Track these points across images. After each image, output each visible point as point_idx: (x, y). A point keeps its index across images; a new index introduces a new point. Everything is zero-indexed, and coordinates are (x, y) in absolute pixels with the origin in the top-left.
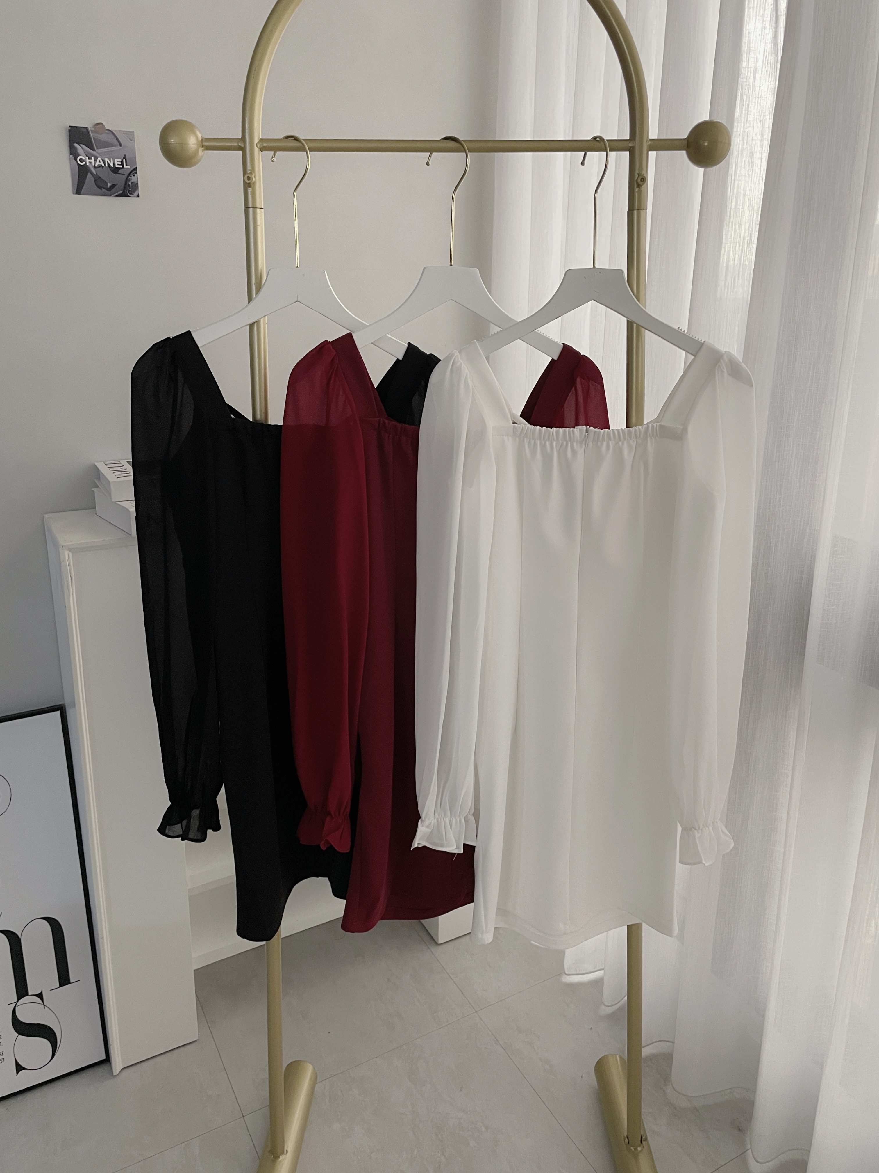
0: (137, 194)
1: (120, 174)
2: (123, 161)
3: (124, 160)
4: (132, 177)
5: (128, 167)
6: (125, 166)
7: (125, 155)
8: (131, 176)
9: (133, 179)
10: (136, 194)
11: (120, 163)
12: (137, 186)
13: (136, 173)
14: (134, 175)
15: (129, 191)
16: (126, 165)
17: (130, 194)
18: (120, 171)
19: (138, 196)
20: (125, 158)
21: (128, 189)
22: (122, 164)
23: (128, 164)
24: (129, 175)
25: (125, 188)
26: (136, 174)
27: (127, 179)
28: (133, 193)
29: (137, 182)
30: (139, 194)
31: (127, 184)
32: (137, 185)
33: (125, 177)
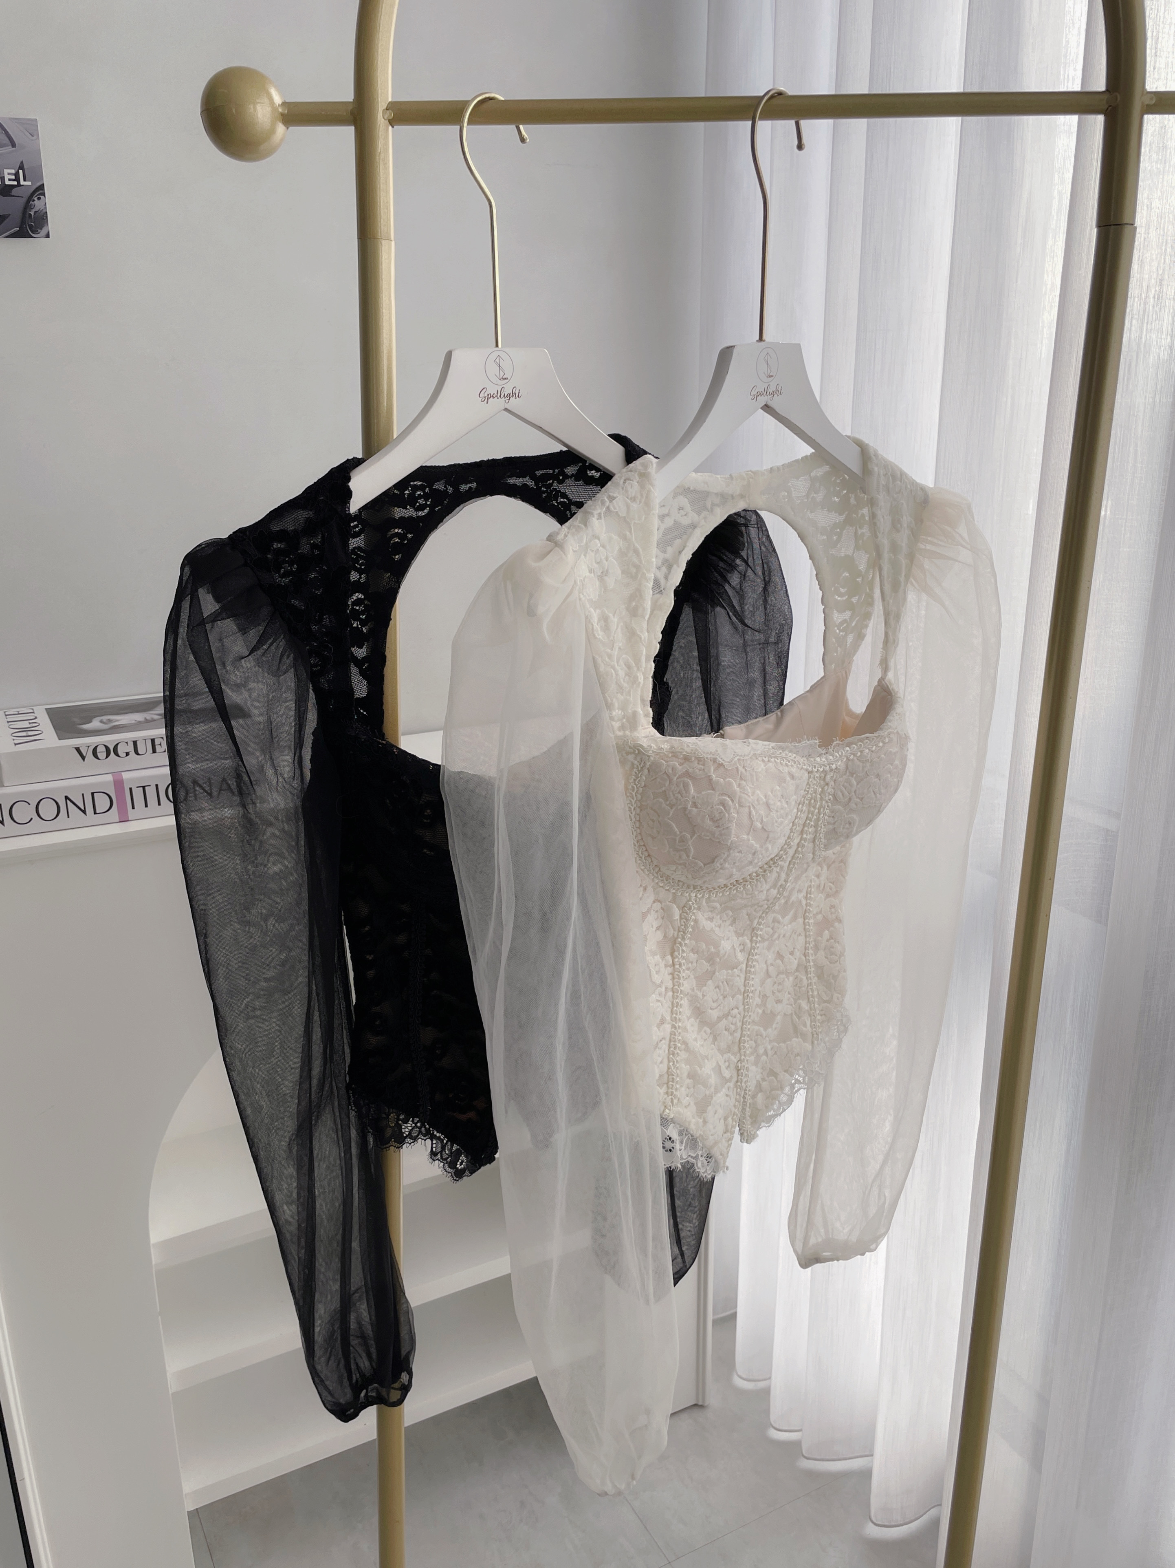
0: (47, 232)
1: (14, 196)
2: (18, 172)
3: (21, 171)
4: (36, 202)
5: (28, 183)
6: (22, 182)
7: (22, 163)
8: (34, 201)
9: (37, 204)
10: (43, 232)
11: (13, 177)
12: (45, 218)
13: (44, 194)
14: (39, 199)
15: (31, 227)
16: (25, 180)
17: (32, 232)
18: (14, 192)
19: (48, 236)
20: (21, 167)
21: (30, 223)
22: (17, 179)
23: (27, 179)
24: (30, 198)
25: (23, 222)
26: (42, 197)
27: (28, 205)
28: (39, 231)
29: (44, 211)
30: (49, 232)
31: (27, 216)
32: (45, 215)
33: (23, 201)
